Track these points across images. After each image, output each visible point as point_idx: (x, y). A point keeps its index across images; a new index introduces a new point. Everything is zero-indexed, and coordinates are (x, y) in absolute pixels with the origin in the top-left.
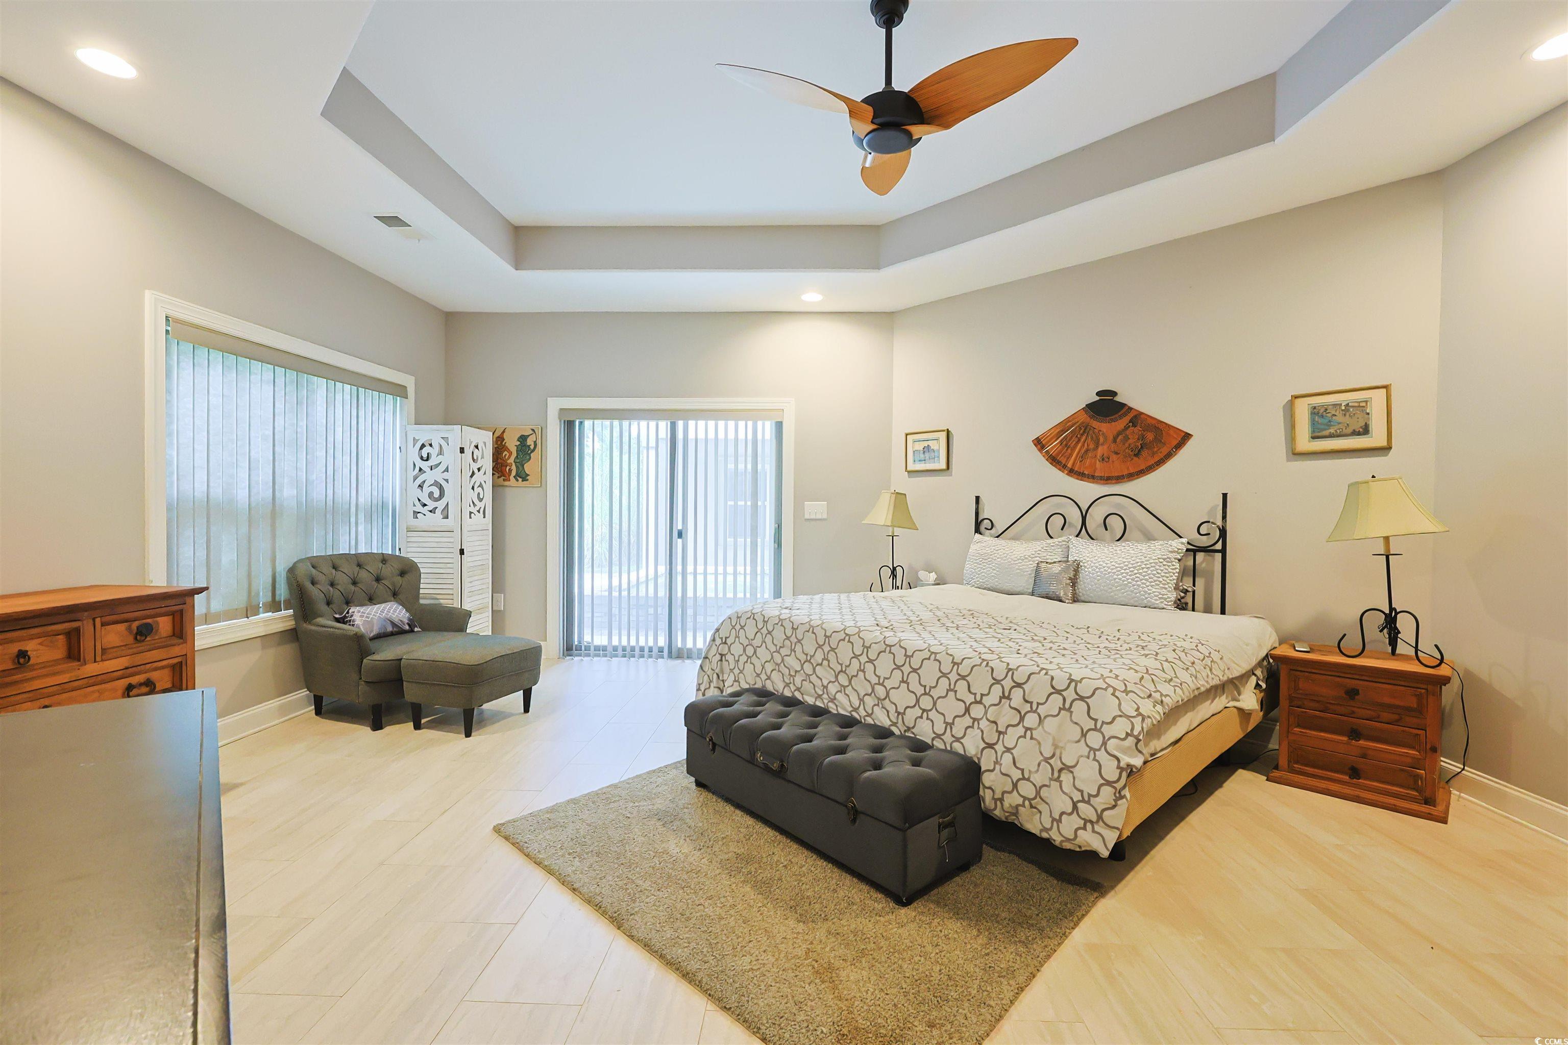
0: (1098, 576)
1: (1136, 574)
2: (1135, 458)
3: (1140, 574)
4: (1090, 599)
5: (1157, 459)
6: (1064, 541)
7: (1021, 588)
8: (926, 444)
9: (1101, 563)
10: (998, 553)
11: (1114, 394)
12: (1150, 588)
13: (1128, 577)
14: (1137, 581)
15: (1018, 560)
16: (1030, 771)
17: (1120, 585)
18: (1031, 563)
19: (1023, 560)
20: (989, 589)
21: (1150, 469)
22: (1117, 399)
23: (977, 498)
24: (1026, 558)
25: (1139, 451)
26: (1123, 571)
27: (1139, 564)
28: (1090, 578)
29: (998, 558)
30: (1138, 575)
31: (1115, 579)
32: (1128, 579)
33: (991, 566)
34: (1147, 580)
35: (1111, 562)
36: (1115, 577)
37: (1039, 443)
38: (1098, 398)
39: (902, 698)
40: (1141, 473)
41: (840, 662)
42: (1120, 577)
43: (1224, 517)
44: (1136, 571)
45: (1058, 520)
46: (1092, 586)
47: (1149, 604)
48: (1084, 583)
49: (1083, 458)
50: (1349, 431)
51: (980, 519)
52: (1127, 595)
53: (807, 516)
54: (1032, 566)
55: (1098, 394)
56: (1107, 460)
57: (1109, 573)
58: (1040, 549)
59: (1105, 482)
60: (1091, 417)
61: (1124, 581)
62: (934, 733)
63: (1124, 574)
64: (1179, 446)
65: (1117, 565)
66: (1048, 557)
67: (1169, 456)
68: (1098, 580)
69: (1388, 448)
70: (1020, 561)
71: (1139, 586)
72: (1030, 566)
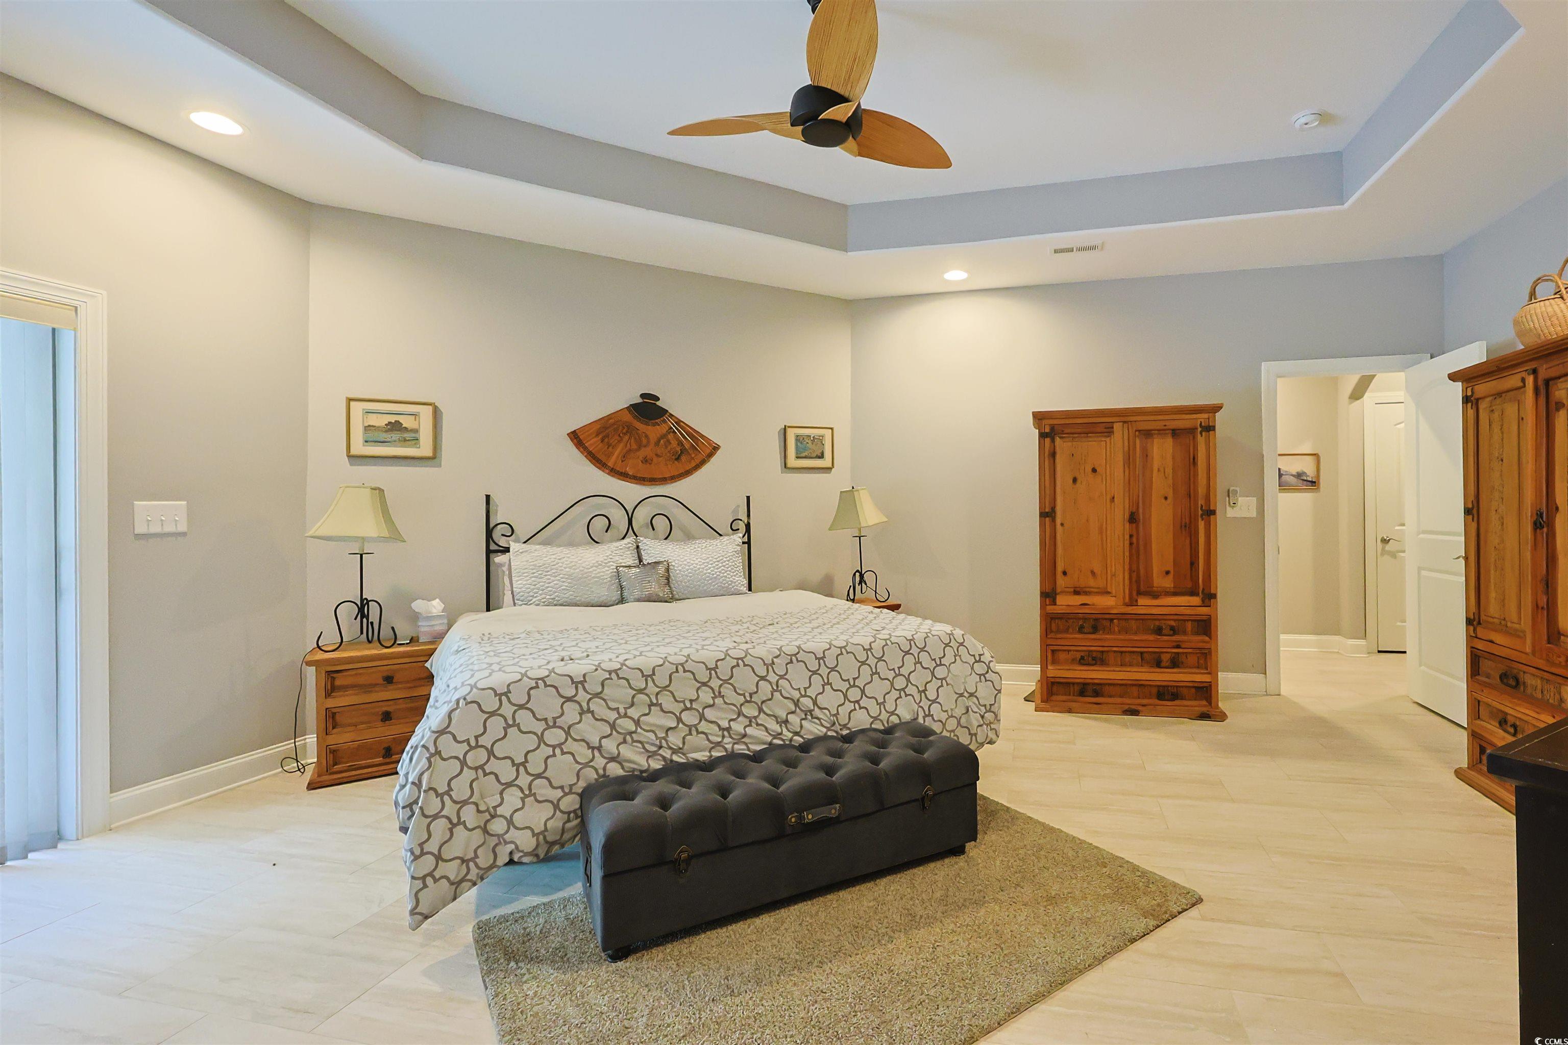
0: (690, 573)
1: (721, 567)
2: (676, 462)
3: (724, 566)
4: (685, 597)
5: (693, 464)
6: (629, 543)
7: (605, 598)
8: (393, 419)
9: (688, 561)
10: (562, 563)
11: (658, 399)
12: (734, 577)
13: (716, 570)
14: (724, 573)
15: (592, 567)
16: (952, 710)
17: (711, 579)
18: (607, 569)
19: (596, 567)
20: (561, 605)
21: (688, 473)
22: (658, 403)
23: (488, 497)
24: (601, 565)
25: (679, 456)
26: (710, 566)
27: (721, 558)
28: (682, 576)
29: (565, 568)
30: (723, 568)
31: (705, 574)
32: (716, 573)
33: (557, 578)
34: (730, 571)
35: (697, 559)
36: (705, 571)
37: (576, 437)
38: (640, 400)
39: (830, 700)
40: (681, 476)
41: (741, 692)
42: (709, 571)
43: (749, 516)
44: (721, 565)
45: (600, 523)
46: (685, 583)
47: (736, 592)
48: (677, 582)
49: (624, 457)
50: (814, 455)
51: (492, 525)
52: (718, 586)
53: (140, 529)
54: (609, 572)
55: (643, 396)
56: (650, 462)
57: (699, 569)
58: (610, 553)
59: (650, 483)
60: (635, 417)
61: (713, 574)
62: (872, 717)
63: (712, 569)
64: (711, 455)
65: (703, 561)
66: (621, 561)
67: (703, 463)
68: (690, 577)
69: (830, 469)
70: (594, 568)
71: (726, 577)
72: (607, 572)
